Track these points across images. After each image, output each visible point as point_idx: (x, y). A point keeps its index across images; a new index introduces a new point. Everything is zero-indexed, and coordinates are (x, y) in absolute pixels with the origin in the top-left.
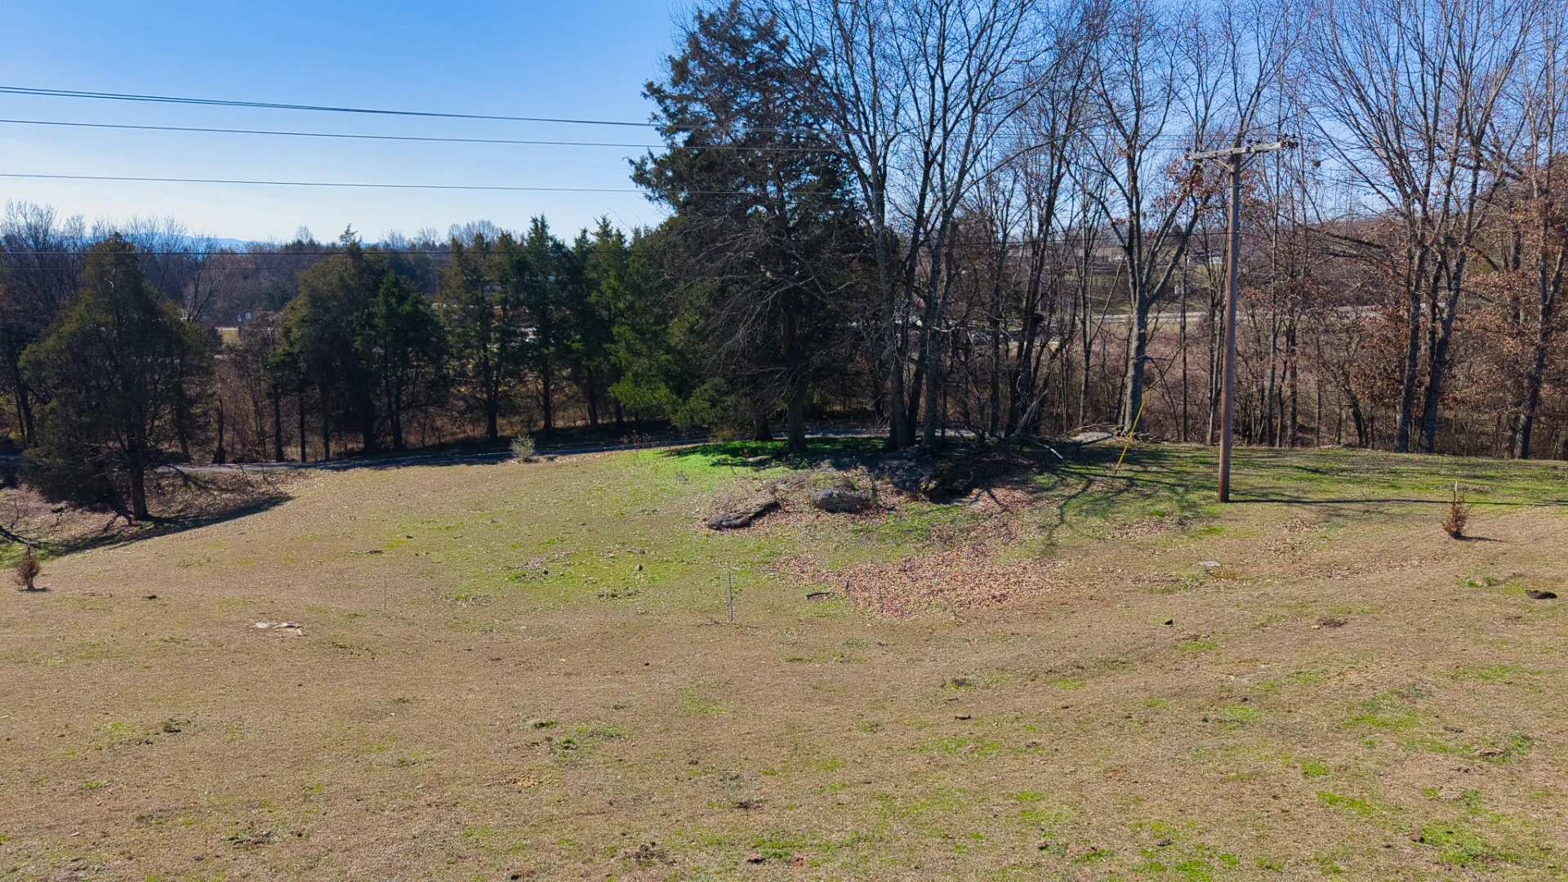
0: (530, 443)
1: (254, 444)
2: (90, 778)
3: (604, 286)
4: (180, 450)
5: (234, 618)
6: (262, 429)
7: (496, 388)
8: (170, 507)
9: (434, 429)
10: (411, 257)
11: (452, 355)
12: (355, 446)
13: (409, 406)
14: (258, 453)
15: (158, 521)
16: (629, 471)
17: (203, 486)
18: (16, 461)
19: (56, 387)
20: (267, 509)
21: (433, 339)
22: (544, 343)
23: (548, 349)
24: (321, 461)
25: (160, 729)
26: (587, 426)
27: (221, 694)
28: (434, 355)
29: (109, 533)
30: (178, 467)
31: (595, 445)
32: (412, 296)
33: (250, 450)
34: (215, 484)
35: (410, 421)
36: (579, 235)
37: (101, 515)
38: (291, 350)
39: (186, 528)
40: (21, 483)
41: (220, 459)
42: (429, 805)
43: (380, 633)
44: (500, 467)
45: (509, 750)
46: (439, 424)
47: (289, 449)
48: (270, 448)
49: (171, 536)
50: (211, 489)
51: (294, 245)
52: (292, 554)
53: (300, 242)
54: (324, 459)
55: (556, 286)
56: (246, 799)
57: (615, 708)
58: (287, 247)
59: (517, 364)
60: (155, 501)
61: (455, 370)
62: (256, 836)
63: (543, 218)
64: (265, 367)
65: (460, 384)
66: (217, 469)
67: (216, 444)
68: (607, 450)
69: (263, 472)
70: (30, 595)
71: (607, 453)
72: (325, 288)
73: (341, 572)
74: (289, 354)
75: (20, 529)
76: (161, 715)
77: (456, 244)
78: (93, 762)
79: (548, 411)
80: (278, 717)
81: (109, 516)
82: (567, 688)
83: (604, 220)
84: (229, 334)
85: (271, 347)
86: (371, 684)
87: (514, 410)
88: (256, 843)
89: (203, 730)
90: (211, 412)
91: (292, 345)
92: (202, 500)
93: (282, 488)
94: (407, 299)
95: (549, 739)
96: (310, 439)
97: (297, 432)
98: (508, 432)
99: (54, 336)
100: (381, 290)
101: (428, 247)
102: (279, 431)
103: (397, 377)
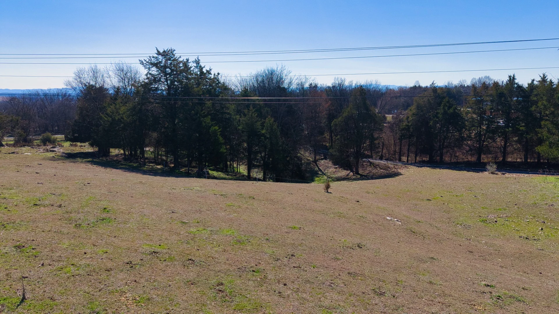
0: (495, 166)
1: (392, 155)
2: (337, 255)
3: (540, 104)
4: (370, 154)
5: (380, 214)
6: (395, 149)
7: (483, 143)
8: (365, 172)
9: (455, 156)
10: (455, 91)
11: (466, 129)
12: (426, 159)
13: (447, 147)
14: (393, 158)
15: (361, 175)
16: (541, 185)
17: (376, 166)
18: (327, 152)
19: (339, 132)
20: (394, 177)
21: (460, 123)
22: (507, 126)
23: (508, 129)
24: (413, 163)
25: (357, 245)
26: (522, 162)
27: (374, 239)
28: (459, 129)
29: (348, 177)
30: (369, 160)
31: (525, 171)
32: (454, 106)
33: (391, 156)
34: (379, 166)
35: (447, 152)
36: (530, 82)
37: (346, 171)
38: (408, 124)
39: (369, 179)
40: (328, 159)
41: (381, 159)
42: (439, 302)
43: (427, 230)
44: (480, 174)
45: (473, 291)
46: (458, 154)
47: (403, 158)
48: (397, 156)
49: (364, 181)
50: (378, 168)
51: (413, 87)
52: (400, 195)
53: (415, 86)
54: (414, 162)
55: (516, 103)
56: (379, 278)
57: (523, 288)
58: (411, 88)
59: (494, 134)
60: (361, 169)
61: (467, 135)
62: (381, 292)
63: (514, 75)
64: (399, 130)
65: (468, 140)
66: (380, 161)
67: (381, 153)
68: (531, 173)
69: (394, 164)
70: (327, 194)
71: (530, 175)
72: (422, 103)
73: (416, 205)
74: (407, 125)
75: (326, 172)
76: (357, 241)
77: (474, 86)
78: (338, 251)
79: (505, 154)
80: (391, 252)
81: (349, 172)
82: (500, 273)
83: (544, 75)
84: (389, 117)
85: (402, 123)
86: (422, 249)
87: (490, 152)
88: (380, 294)
89: (368, 249)
90: (381, 143)
91: (408, 122)
92: (374, 171)
93: (399, 171)
94: (451, 107)
95: (491, 293)
96: (410, 155)
97: (406, 152)
98: (486, 161)
99: (341, 117)
100: (442, 104)
101: (462, 87)
102: (400, 151)
103: (444, 136)
